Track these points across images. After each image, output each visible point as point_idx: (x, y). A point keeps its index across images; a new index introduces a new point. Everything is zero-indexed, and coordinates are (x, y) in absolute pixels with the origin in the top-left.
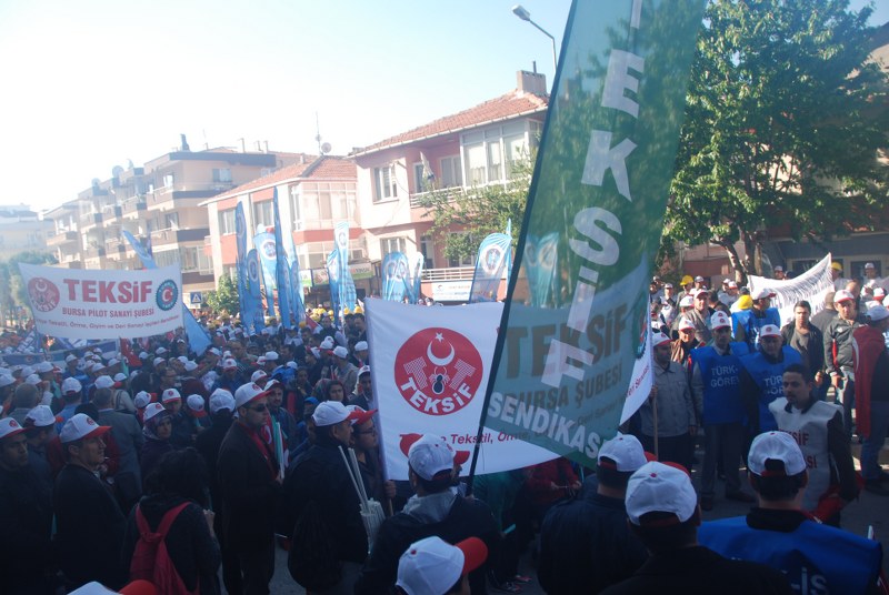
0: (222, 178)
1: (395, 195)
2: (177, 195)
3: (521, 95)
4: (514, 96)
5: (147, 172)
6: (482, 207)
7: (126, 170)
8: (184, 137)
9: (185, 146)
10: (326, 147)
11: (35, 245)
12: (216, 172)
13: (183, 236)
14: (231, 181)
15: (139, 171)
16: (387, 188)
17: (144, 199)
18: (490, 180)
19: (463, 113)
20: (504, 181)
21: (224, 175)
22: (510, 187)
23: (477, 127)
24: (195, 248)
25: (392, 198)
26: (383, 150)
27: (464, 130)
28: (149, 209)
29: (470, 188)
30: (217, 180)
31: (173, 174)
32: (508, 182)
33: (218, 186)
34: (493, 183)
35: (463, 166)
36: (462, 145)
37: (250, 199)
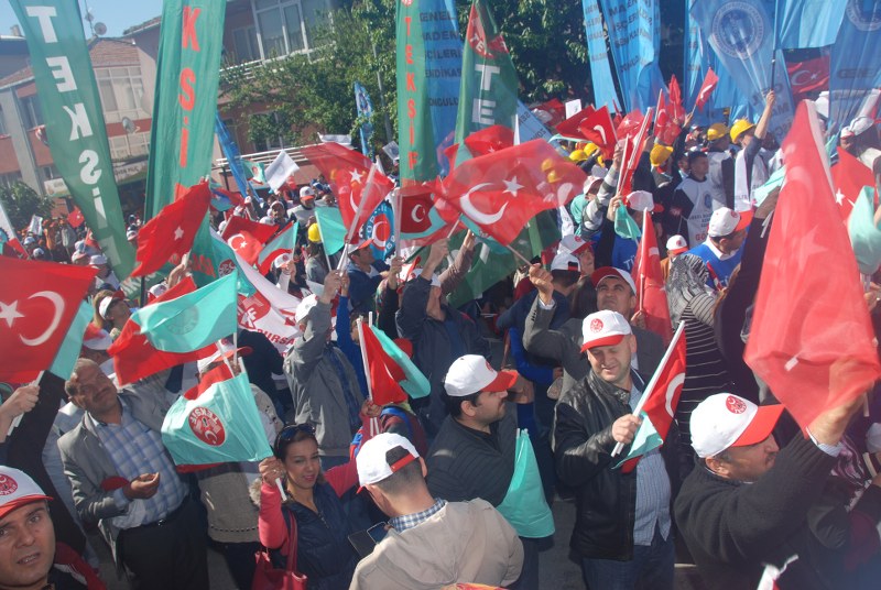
6: (286, 81)
10: (101, 28)
18: (291, 51)
20: (306, 51)
22: (314, 56)
29: (269, 61)
32: (311, 50)
34: (293, 54)
35: (259, 36)
36: (255, 13)
37: (14, 95)
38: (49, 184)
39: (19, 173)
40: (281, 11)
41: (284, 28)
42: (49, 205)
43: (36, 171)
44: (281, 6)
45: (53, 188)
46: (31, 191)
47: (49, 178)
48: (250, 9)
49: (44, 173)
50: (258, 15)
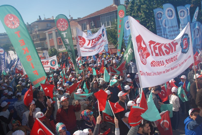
0: (49, 26)
1: (87, 30)
2: (39, 31)
3: (114, 5)
4: (113, 5)
5: (32, 25)
7: (27, 25)
8: (40, 16)
9: (40, 18)
10: (72, 18)
11: (8, 42)
12: (47, 24)
13: (41, 40)
14: (51, 26)
15: (30, 25)
16: (85, 28)
17: (32, 31)
18: (107, 26)
19: (101, 10)
20: (110, 26)
21: (49, 25)
22: (112, 27)
23: (104, 14)
24: (44, 42)
25: (86, 31)
26: (83, 20)
27: (101, 15)
28: (33, 34)
30: (48, 26)
31: (38, 26)
33: (48, 28)
34: (108, 27)
35: (101, 23)
36: (101, 18)
37: (55, 31)
38: (59, 49)
39: (54, 46)
40: (106, 18)
41: (106, 22)
42: (59, 53)
43: (57, 46)
44: (106, 17)
45: (60, 50)
46: (56, 50)
47: (60, 48)
48: (100, 17)
49: (59, 47)
50: (101, 19)
